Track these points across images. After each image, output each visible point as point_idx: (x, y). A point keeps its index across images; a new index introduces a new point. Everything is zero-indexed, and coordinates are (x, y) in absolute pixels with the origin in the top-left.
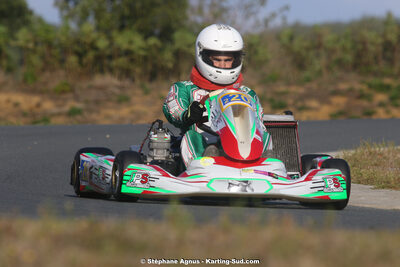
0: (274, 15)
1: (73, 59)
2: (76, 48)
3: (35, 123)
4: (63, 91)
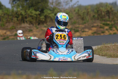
0: (75, 4)
2: (16, 15)
3: (4, 39)
4: (13, 29)
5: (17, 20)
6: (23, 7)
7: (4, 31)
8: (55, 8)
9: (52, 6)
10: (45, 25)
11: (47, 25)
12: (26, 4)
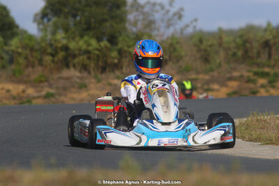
0: (187, 26)
1: (48, 59)
2: (49, 50)
3: (22, 103)
4: (41, 81)
5: (53, 61)
6: (66, 30)
7: (21, 87)
8: (143, 35)
9: (134, 29)
10: (118, 73)
11: (122, 73)
12: (75, 25)
